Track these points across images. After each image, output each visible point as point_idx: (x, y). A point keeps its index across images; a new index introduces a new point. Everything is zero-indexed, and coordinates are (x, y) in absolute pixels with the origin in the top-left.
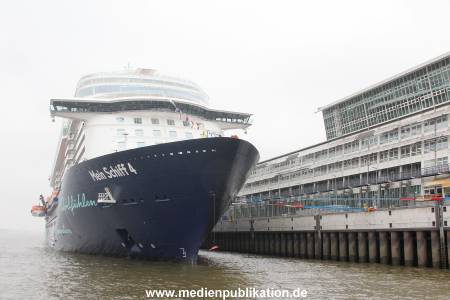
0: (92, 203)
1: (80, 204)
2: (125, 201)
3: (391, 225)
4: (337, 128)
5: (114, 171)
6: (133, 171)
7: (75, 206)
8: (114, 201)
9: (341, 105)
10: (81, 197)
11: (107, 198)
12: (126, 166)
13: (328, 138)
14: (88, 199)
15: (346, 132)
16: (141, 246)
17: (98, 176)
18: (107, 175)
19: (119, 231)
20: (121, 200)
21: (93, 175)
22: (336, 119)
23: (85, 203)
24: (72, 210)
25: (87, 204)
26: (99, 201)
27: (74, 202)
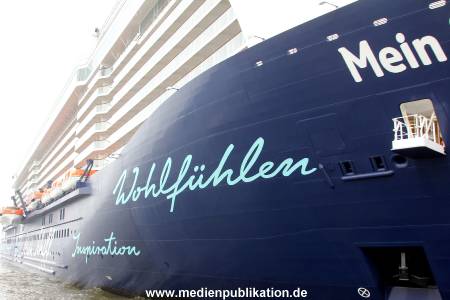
23: (254, 170)
24: (173, 196)
25: (262, 173)
26: (398, 144)
27: (190, 172)
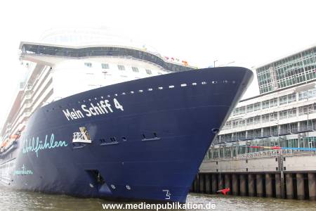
0: (63, 143)
1: (46, 145)
2: (103, 141)
3: (247, 169)
4: (274, 83)
5: (95, 108)
6: (120, 107)
7: (41, 147)
8: (90, 141)
9: (276, 64)
10: (49, 138)
11: (81, 137)
12: (111, 103)
13: (261, 91)
14: (57, 139)
15: (282, 86)
16: (113, 187)
17: (74, 115)
18: (84, 113)
19: (89, 172)
20: (97, 140)
21: (67, 114)
22: (272, 76)
23: (53, 145)
24: (36, 151)
25: (56, 145)
26: (74, 141)
27: (39, 143)
